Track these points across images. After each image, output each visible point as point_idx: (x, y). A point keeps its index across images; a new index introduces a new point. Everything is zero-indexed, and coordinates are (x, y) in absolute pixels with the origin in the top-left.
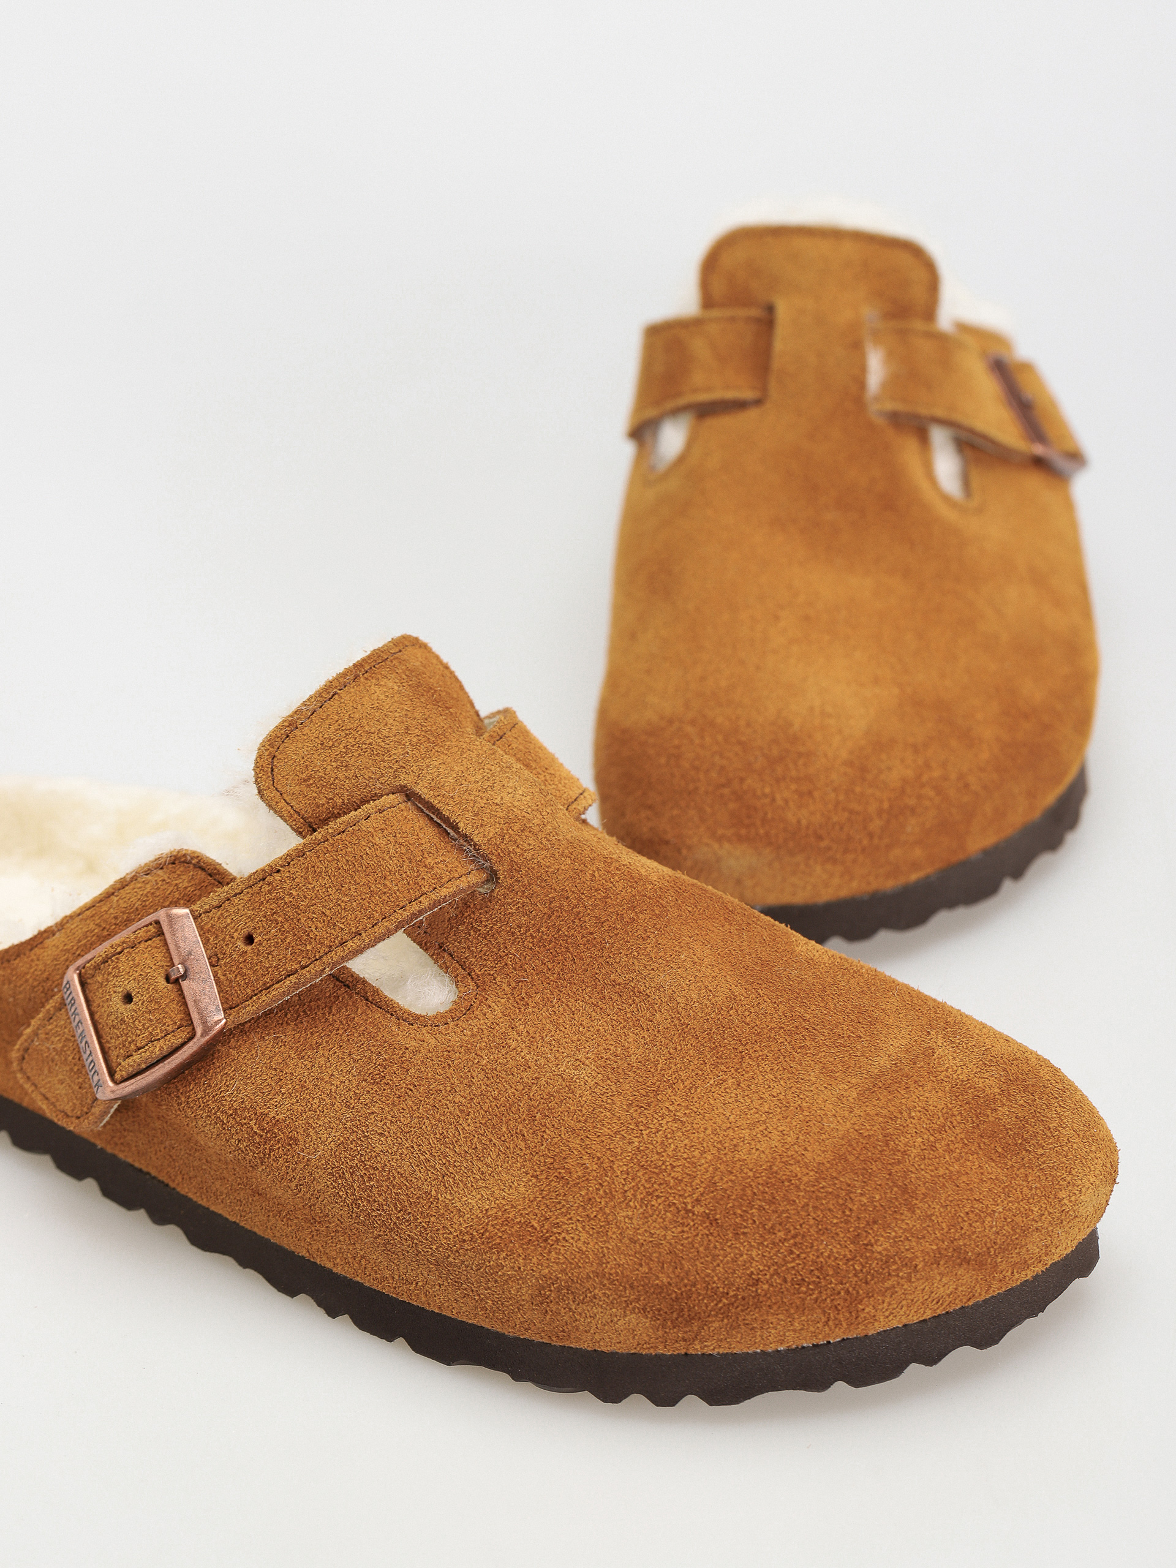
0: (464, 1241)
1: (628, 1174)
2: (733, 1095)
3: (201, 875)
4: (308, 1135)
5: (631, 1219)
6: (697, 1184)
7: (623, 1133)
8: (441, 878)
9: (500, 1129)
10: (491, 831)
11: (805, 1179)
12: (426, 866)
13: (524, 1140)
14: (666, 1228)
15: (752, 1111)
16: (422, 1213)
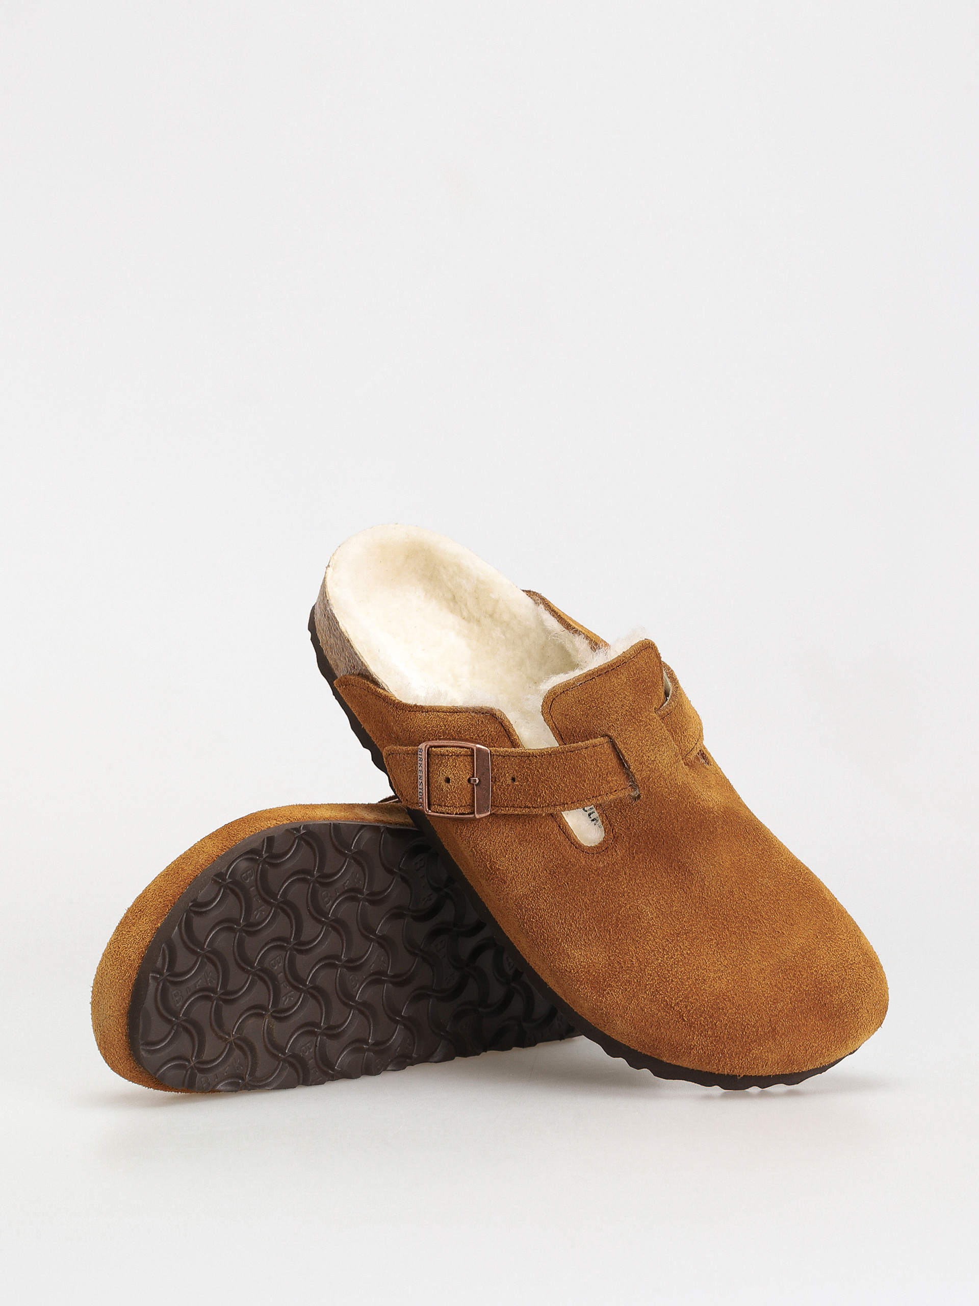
0: (566, 970)
1: (651, 976)
2: (713, 950)
3: (500, 728)
4: (512, 883)
5: (645, 999)
6: (680, 995)
7: (655, 952)
8: (612, 789)
9: (600, 924)
10: (644, 774)
11: (730, 1011)
12: (607, 781)
13: (610, 934)
14: (659, 1011)
15: (718, 963)
16: (552, 947)
